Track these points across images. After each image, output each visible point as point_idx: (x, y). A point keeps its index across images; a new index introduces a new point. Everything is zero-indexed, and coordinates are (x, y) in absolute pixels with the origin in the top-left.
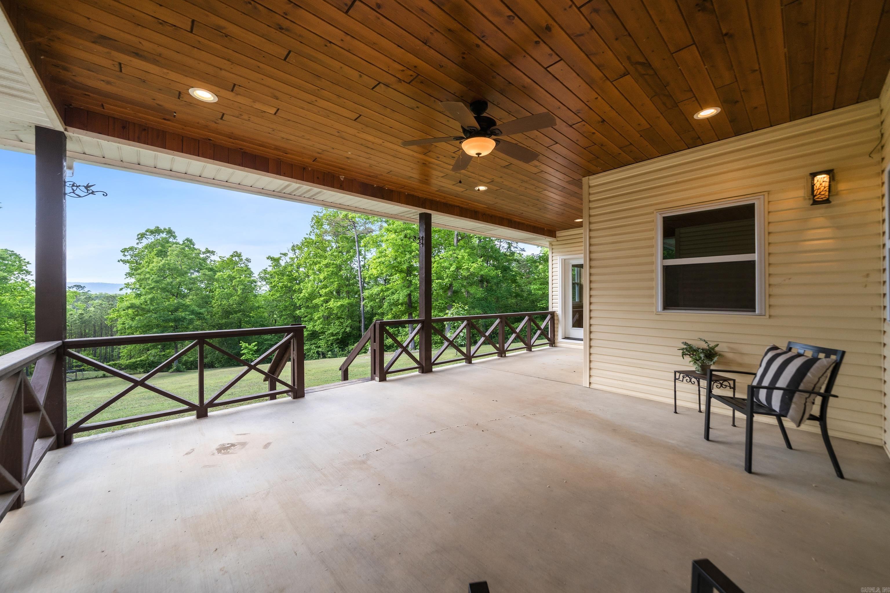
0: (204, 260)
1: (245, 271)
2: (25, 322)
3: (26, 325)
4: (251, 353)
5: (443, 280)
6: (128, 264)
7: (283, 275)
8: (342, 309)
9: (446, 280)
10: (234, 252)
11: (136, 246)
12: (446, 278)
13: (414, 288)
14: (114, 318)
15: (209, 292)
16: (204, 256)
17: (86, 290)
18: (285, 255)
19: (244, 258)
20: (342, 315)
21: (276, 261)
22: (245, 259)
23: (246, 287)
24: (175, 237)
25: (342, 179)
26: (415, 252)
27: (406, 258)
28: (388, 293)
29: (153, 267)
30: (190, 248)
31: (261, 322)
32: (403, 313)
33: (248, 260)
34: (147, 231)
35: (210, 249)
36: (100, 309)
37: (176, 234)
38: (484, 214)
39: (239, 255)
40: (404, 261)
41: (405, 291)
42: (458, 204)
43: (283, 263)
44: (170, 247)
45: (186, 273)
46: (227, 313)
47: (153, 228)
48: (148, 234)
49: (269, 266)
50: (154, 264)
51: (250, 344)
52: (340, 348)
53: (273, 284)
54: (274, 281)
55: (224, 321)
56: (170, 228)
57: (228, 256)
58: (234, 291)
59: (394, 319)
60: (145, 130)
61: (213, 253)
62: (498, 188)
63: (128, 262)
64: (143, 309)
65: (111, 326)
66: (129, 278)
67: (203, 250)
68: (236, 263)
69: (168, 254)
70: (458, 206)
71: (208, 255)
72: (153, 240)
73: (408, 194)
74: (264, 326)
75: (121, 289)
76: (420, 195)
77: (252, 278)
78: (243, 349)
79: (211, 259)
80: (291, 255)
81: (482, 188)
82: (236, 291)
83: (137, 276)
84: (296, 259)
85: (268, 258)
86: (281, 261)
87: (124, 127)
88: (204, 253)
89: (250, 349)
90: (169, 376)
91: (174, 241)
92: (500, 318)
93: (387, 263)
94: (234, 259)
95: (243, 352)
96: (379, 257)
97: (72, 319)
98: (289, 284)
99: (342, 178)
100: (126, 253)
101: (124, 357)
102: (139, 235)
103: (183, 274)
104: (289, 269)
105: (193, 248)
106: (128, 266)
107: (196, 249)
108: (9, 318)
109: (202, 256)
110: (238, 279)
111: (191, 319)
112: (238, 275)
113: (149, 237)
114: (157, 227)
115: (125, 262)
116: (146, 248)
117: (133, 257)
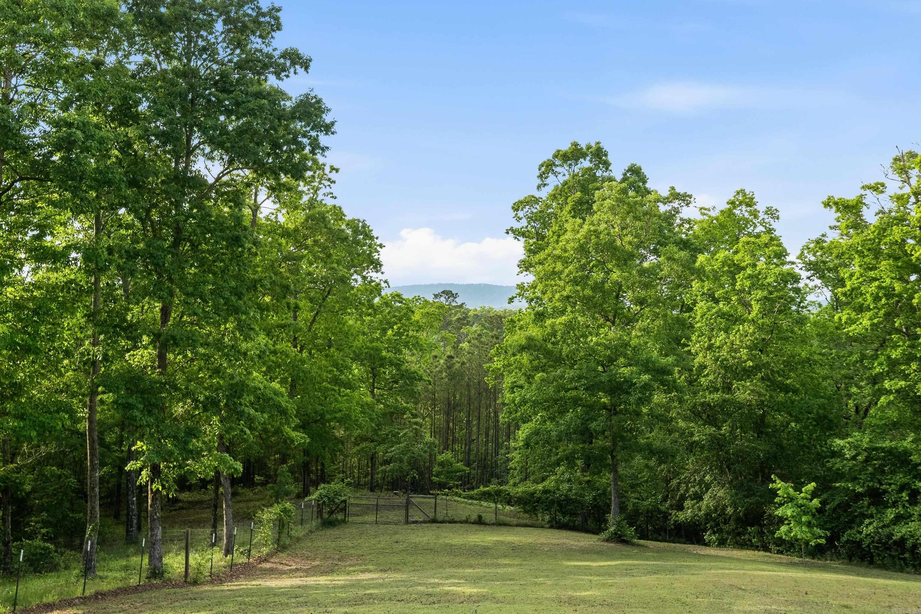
0: (669, 217)
1: (766, 245)
2: (372, 369)
3: (374, 376)
4: (804, 519)
6: (522, 239)
7: (877, 254)
10: (738, 193)
11: (537, 194)
14: (500, 369)
15: (681, 311)
16: (668, 207)
17: (459, 301)
18: (877, 188)
19: (761, 207)
21: (850, 210)
22: (764, 209)
23: (771, 293)
24: (607, 165)
29: (568, 242)
30: (638, 190)
31: (821, 411)
33: (772, 213)
34: (555, 156)
35: (680, 190)
36: (477, 347)
37: (610, 158)
39: (750, 203)
44: (598, 189)
45: (631, 256)
47: (565, 147)
48: (557, 162)
49: (831, 228)
50: (569, 235)
51: (798, 488)
53: (848, 284)
54: (852, 275)
56: (598, 143)
58: (740, 309)
61: (685, 199)
63: (523, 235)
64: (548, 353)
65: (495, 387)
66: (525, 273)
67: (665, 193)
69: (595, 207)
71: (676, 204)
72: (567, 177)
75: (511, 300)
77: (786, 268)
78: (781, 505)
79: (681, 215)
80: (895, 186)
82: (747, 305)
83: (539, 268)
84: (913, 199)
85: (826, 204)
88: (666, 201)
89: (801, 506)
90: (599, 554)
91: (606, 174)
94: (737, 212)
95: (779, 512)
97: (436, 367)
100: (521, 214)
101: (516, 472)
102: (542, 165)
103: (625, 259)
104: (896, 233)
105: (646, 189)
106: (523, 245)
107: (649, 192)
108: (354, 360)
109: (663, 208)
110: (749, 271)
111: (646, 387)
112: (748, 260)
113: (558, 169)
114: (576, 145)
115: (518, 233)
116: (554, 197)
117: (530, 219)
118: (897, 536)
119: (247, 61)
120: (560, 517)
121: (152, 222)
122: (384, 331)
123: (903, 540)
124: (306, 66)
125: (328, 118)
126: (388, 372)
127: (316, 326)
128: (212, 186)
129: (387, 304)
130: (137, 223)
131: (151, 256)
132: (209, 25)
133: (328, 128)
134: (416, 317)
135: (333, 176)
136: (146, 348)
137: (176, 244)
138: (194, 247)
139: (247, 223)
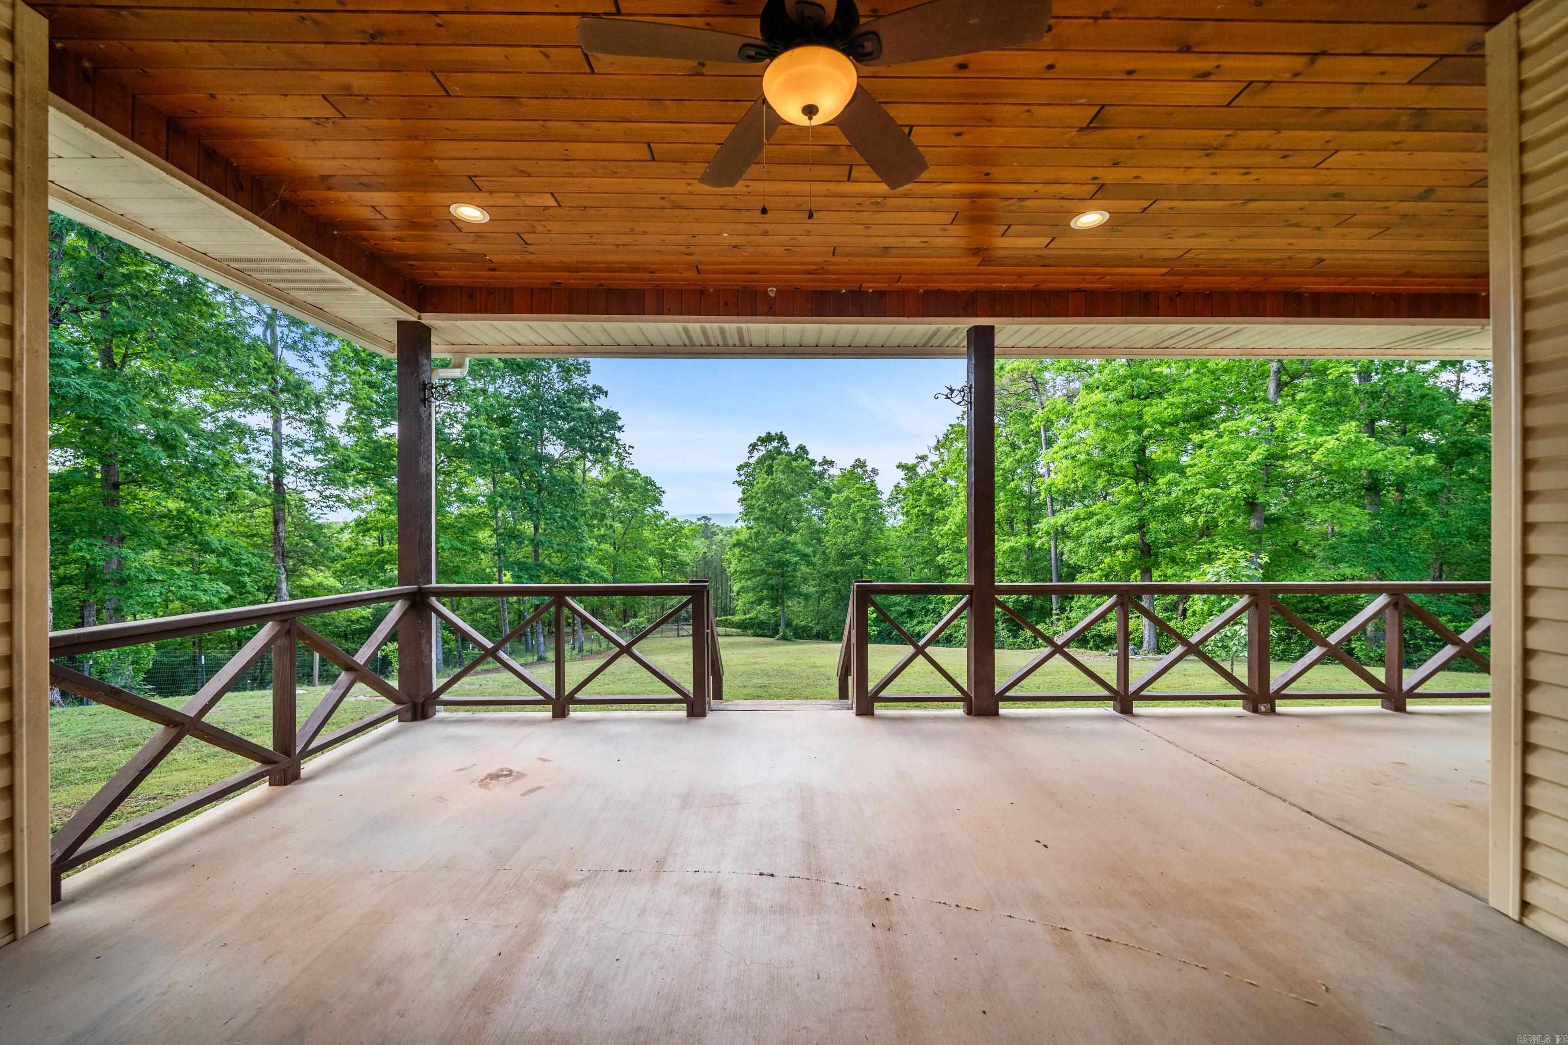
0: (821, 475)
1: (869, 489)
5: (1226, 487)
6: (742, 487)
7: (920, 493)
8: (1013, 556)
9: (1235, 489)
10: (857, 461)
11: (749, 462)
12: (1235, 483)
13: (1151, 512)
14: (730, 558)
16: (821, 468)
17: (711, 522)
18: (923, 458)
19: (869, 468)
20: (1013, 567)
21: (909, 470)
22: (870, 470)
23: (868, 515)
24: (787, 445)
25: (772, 295)
26: (1152, 427)
27: (1126, 443)
28: (1089, 522)
29: (759, 489)
30: (803, 459)
32: (1128, 569)
33: (875, 471)
34: (758, 440)
35: (828, 459)
37: (788, 440)
38: (1180, 294)
39: (863, 465)
40: (1122, 451)
41: (1125, 518)
42: (1075, 286)
43: (921, 471)
46: (844, 556)
47: (763, 435)
48: (759, 444)
49: (902, 480)
50: (760, 485)
52: (1010, 631)
53: (907, 510)
54: (908, 505)
55: (838, 568)
56: (782, 432)
57: (849, 468)
58: (852, 522)
59: (1106, 581)
60: (491, 293)
61: (831, 463)
62: (1145, 204)
63: (742, 484)
66: (742, 505)
67: (819, 460)
68: (860, 478)
69: (774, 469)
70: (1079, 291)
71: (826, 467)
72: (764, 452)
73: (927, 292)
74: (894, 580)
75: (737, 521)
76: (959, 287)
77: (878, 501)
79: (829, 473)
80: (934, 457)
81: (1090, 219)
82: (855, 521)
83: (748, 502)
84: (941, 464)
85: (898, 467)
86: (919, 470)
87: (471, 297)
88: (819, 464)
90: (772, 644)
91: (786, 450)
92: (1252, 595)
93: (1083, 457)
94: (856, 471)
96: (1066, 447)
97: (697, 558)
98: (929, 510)
99: (772, 292)
100: (741, 472)
102: (751, 445)
103: (788, 497)
104: (931, 482)
105: (808, 458)
106: (741, 490)
107: (810, 460)
108: (649, 555)
109: (817, 468)
110: (858, 503)
111: (796, 563)
112: (858, 497)
113: (760, 448)
114: (769, 433)
115: (740, 483)
116: (757, 463)
117: (747, 476)
118: (917, 631)
119: (572, 390)
120: (758, 630)
121: (525, 480)
122: (667, 539)
123: (919, 632)
124: (606, 394)
125: (620, 423)
126: (669, 561)
127: (626, 536)
128: (558, 459)
129: (668, 524)
130: (517, 481)
131: (525, 498)
132: (549, 369)
133: (620, 429)
134: (686, 531)
135: (631, 451)
136: (527, 546)
137: (539, 492)
138: (550, 494)
139: (579, 481)
